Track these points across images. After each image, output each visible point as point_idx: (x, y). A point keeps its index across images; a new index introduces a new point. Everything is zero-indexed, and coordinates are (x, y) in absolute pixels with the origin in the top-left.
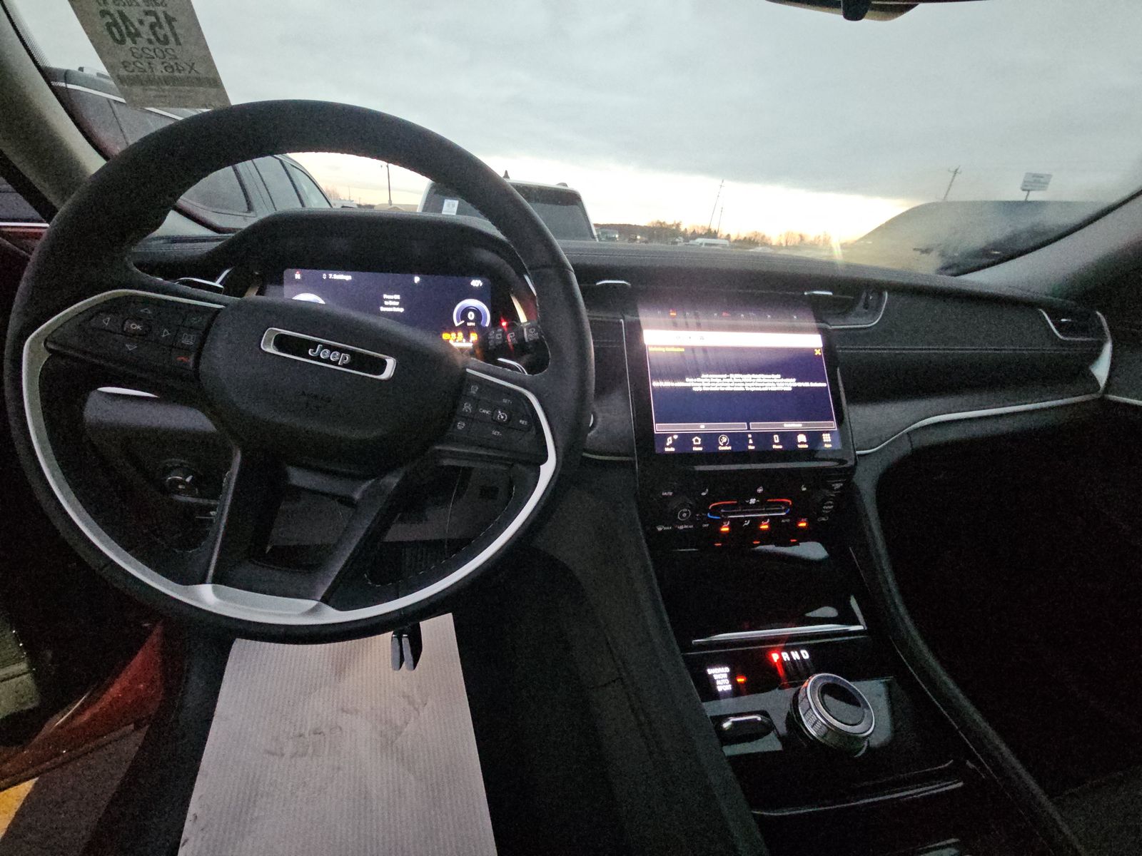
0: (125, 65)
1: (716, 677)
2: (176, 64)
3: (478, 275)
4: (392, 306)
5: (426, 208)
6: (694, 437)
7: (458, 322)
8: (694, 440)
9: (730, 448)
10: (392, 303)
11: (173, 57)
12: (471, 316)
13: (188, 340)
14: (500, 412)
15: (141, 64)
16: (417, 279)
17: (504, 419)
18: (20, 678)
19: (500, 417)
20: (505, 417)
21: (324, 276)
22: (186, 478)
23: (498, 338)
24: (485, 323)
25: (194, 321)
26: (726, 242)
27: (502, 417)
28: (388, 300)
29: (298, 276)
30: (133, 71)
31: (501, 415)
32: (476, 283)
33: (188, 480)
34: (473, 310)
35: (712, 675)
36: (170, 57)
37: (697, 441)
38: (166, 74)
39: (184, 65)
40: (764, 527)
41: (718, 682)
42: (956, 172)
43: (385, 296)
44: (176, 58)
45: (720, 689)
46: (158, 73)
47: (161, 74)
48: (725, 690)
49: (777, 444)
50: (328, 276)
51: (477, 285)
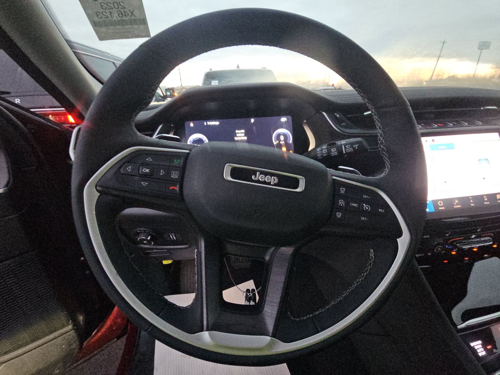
0: (97, 14)
1: (476, 348)
2: (125, 12)
3: (284, 115)
4: (241, 137)
5: (204, 83)
6: (438, 202)
7: (275, 142)
8: (439, 203)
9: (460, 206)
10: (241, 135)
11: (123, 7)
12: (282, 138)
13: (175, 175)
14: (364, 205)
15: (106, 13)
16: (252, 120)
17: (368, 209)
18: (69, 333)
19: (365, 208)
20: (369, 208)
21: (205, 124)
22: (148, 237)
23: (325, 152)
24: (290, 141)
25: (176, 162)
26: (333, 88)
27: (367, 208)
28: (238, 133)
29: (192, 125)
30: (101, 18)
31: (366, 207)
32: (284, 119)
33: (149, 238)
34: (283, 135)
35: (474, 346)
36: (122, 7)
37: (440, 203)
38: (119, 18)
39: (128, 12)
40: (475, 250)
41: (478, 351)
42: (444, 43)
43: (237, 131)
44: (125, 8)
45: (480, 354)
46: (115, 18)
47: (116, 19)
48: (483, 355)
49: (486, 201)
50: (207, 123)
51: (284, 121)
